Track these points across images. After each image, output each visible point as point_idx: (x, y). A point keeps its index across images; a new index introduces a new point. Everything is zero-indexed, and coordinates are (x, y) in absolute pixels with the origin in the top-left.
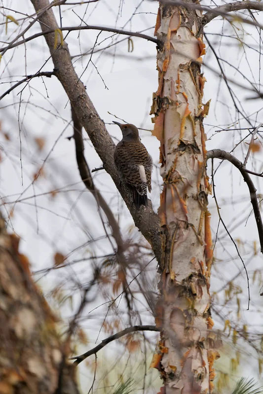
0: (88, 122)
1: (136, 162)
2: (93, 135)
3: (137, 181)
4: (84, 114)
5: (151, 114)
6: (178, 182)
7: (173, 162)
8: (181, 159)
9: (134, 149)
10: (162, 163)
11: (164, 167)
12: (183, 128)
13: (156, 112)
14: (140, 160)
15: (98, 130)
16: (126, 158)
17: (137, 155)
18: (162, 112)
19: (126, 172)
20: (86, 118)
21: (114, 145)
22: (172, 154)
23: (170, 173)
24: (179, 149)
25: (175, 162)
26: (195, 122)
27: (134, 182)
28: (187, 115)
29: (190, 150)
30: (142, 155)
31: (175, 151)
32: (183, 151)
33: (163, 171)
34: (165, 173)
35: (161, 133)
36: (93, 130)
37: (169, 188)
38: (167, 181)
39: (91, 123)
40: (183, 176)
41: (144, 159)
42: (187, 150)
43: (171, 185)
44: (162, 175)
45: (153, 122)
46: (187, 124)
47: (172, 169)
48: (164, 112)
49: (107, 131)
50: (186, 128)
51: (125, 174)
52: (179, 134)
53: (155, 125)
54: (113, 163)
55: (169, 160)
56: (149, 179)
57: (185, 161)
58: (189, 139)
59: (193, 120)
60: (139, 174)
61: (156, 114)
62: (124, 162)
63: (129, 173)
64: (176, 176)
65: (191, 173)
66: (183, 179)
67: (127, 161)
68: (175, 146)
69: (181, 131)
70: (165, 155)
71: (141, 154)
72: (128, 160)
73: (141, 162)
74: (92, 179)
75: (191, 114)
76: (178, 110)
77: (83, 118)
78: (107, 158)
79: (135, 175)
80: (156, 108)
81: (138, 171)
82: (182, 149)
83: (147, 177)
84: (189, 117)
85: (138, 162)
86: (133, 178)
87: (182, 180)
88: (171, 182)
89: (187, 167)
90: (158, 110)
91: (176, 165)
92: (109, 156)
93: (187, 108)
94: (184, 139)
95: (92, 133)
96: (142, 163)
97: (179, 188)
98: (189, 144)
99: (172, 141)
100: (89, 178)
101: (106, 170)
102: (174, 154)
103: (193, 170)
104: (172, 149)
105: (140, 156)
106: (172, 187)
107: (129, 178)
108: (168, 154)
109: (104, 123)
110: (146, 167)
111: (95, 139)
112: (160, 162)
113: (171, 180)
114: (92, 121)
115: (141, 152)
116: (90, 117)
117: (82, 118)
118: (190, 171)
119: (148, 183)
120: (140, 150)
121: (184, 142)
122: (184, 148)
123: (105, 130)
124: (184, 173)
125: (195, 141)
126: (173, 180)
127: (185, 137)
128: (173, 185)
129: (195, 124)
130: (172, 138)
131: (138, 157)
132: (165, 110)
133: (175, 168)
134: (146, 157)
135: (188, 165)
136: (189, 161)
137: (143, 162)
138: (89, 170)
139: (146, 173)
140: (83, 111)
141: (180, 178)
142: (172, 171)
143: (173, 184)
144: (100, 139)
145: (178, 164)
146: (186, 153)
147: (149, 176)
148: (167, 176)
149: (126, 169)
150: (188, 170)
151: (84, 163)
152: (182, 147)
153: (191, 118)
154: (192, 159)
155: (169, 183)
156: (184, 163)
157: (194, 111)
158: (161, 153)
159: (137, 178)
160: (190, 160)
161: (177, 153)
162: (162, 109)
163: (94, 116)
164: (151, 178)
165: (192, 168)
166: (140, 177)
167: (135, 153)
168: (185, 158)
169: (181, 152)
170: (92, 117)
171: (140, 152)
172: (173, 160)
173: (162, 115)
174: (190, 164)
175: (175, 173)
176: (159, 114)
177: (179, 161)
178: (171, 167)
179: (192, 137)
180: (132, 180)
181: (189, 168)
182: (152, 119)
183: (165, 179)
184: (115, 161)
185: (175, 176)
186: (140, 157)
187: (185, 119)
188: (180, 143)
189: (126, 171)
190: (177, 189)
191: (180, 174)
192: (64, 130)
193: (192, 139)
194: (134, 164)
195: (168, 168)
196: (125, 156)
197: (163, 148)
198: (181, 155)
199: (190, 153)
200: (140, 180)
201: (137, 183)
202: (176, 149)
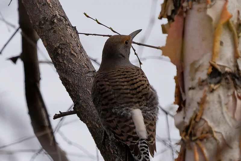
0: (50, 30)
1: (127, 103)
2: (58, 54)
3: (129, 137)
4: (41, 17)
5: (161, 18)
6: (207, 138)
7: (198, 103)
8: (212, 98)
9: (124, 80)
10: (179, 104)
11: (182, 112)
12: (218, 44)
13: (169, 14)
14: (134, 100)
15: (66, 45)
16: (110, 97)
17: (128, 91)
18: (181, 14)
19: (111, 121)
20: (45, 23)
21: (94, 71)
22: (198, 89)
23: (193, 122)
24: (209, 81)
25: (202, 103)
26: (238, 33)
27: (124, 138)
28: (224, 21)
29: (228, 83)
30: (138, 90)
31: (202, 83)
32: (215, 84)
33: (180, 119)
34: (183, 122)
35: (179, 52)
36: (58, 44)
37: (191, 148)
38: (188, 137)
39: (55, 32)
40: (215, 129)
41: (141, 98)
42: (223, 82)
43: (194, 144)
44: (178, 126)
45: (164, 31)
46: (225, 37)
47: (196, 116)
48: (185, 15)
49: (82, 47)
50: (221, 43)
51: (109, 124)
52: (209, 54)
53: (168, 38)
54: (91, 103)
55: (192, 99)
56: (151, 133)
57: (220, 102)
58: (228, 63)
59: (234, 29)
60: (133, 123)
61: (170, 18)
62: (107, 104)
63: (115, 123)
64: (204, 129)
65: (230, 124)
66: (215, 134)
67: (111, 102)
68: (203, 75)
69: (213, 49)
70: (184, 91)
71: (136, 89)
72: (113, 101)
73: (135, 103)
74: (52, 133)
75: (231, 20)
76: (210, 12)
77: (40, 22)
78: (80, 95)
79: (125, 126)
80: (171, 7)
81: (131, 118)
82: (214, 80)
83: (148, 129)
84: (228, 25)
85: (131, 104)
86: (122, 132)
87: (213, 136)
88: (193, 138)
89: (222, 113)
90: (173, 12)
91: (203, 109)
92: (85, 92)
93: (224, 9)
94: (219, 63)
95: (56, 49)
96: (137, 105)
97: (208, 150)
98: (226, 72)
99: (196, 66)
100: (48, 131)
101: (79, 116)
102: (201, 89)
103: (234, 117)
104: (196, 81)
105: (134, 92)
106: (196, 148)
107: (116, 131)
108: (190, 89)
109: (77, 33)
110: (144, 112)
111: (61, 61)
112: (175, 103)
113: (195, 135)
114: (55, 28)
115: (136, 86)
116: (53, 22)
117: (37, 24)
118: (228, 119)
119: (148, 139)
120: (135, 81)
121: (218, 68)
122: (218, 78)
123: (79, 44)
124: (218, 123)
125: (237, 66)
126: (198, 135)
127: (221, 59)
128: (197, 144)
129: (239, 37)
130: (198, 61)
131: (129, 95)
132: (186, 12)
133: (202, 114)
134: (145, 94)
135: (225, 109)
136: (226, 102)
137: (139, 102)
138: (48, 116)
139: (145, 123)
140: (40, 11)
141: (210, 131)
142: (196, 119)
143: (198, 142)
144: (69, 61)
145: (206, 106)
146: (221, 88)
147: (150, 127)
148: (187, 128)
149: (110, 116)
150: (224, 117)
151: (40, 104)
152: (215, 77)
153: (232, 26)
154: (231, 98)
155: (191, 140)
156: (217, 106)
157: (237, 14)
158: (177, 87)
159: (129, 131)
160: (229, 101)
161: (206, 88)
162: (180, 10)
163: (60, 20)
164: (154, 131)
165: (231, 114)
166: (135, 128)
167: (125, 87)
168: (219, 97)
169: (212, 86)
170: (55, 21)
171: (133, 84)
172: (199, 100)
173: (181, 20)
174: (227, 108)
175: (202, 123)
176: (176, 17)
177: (208, 102)
178: (195, 112)
179: (232, 60)
180: (121, 135)
181: (225, 115)
182: (163, 26)
183: (184, 133)
184: (94, 101)
185: (201, 128)
186: (133, 94)
187: (221, 27)
188: (210, 70)
189: (110, 119)
190: (205, 151)
191: (210, 124)
192: (5, 45)
193: (232, 64)
194: (123, 107)
195: (190, 114)
196: (107, 94)
197: (180, 79)
198: (212, 91)
199: (229, 89)
200: (135, 133)
201: (131, 139)
202: (203, 81)
